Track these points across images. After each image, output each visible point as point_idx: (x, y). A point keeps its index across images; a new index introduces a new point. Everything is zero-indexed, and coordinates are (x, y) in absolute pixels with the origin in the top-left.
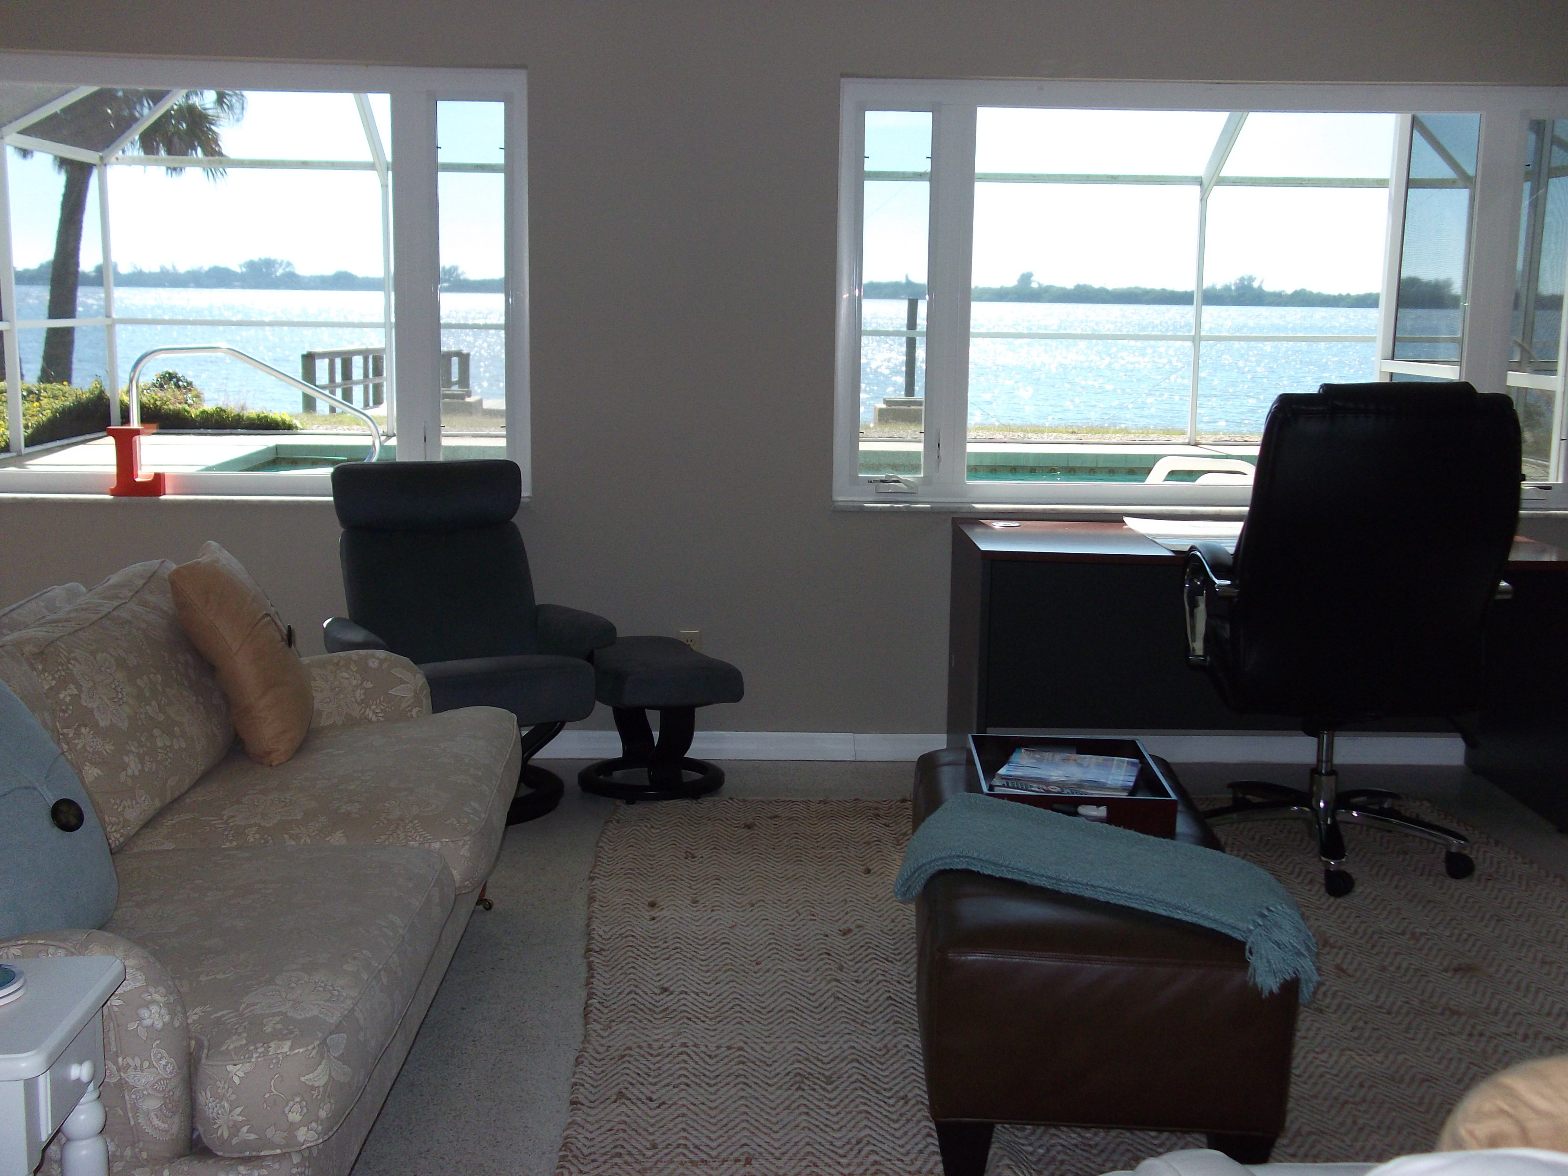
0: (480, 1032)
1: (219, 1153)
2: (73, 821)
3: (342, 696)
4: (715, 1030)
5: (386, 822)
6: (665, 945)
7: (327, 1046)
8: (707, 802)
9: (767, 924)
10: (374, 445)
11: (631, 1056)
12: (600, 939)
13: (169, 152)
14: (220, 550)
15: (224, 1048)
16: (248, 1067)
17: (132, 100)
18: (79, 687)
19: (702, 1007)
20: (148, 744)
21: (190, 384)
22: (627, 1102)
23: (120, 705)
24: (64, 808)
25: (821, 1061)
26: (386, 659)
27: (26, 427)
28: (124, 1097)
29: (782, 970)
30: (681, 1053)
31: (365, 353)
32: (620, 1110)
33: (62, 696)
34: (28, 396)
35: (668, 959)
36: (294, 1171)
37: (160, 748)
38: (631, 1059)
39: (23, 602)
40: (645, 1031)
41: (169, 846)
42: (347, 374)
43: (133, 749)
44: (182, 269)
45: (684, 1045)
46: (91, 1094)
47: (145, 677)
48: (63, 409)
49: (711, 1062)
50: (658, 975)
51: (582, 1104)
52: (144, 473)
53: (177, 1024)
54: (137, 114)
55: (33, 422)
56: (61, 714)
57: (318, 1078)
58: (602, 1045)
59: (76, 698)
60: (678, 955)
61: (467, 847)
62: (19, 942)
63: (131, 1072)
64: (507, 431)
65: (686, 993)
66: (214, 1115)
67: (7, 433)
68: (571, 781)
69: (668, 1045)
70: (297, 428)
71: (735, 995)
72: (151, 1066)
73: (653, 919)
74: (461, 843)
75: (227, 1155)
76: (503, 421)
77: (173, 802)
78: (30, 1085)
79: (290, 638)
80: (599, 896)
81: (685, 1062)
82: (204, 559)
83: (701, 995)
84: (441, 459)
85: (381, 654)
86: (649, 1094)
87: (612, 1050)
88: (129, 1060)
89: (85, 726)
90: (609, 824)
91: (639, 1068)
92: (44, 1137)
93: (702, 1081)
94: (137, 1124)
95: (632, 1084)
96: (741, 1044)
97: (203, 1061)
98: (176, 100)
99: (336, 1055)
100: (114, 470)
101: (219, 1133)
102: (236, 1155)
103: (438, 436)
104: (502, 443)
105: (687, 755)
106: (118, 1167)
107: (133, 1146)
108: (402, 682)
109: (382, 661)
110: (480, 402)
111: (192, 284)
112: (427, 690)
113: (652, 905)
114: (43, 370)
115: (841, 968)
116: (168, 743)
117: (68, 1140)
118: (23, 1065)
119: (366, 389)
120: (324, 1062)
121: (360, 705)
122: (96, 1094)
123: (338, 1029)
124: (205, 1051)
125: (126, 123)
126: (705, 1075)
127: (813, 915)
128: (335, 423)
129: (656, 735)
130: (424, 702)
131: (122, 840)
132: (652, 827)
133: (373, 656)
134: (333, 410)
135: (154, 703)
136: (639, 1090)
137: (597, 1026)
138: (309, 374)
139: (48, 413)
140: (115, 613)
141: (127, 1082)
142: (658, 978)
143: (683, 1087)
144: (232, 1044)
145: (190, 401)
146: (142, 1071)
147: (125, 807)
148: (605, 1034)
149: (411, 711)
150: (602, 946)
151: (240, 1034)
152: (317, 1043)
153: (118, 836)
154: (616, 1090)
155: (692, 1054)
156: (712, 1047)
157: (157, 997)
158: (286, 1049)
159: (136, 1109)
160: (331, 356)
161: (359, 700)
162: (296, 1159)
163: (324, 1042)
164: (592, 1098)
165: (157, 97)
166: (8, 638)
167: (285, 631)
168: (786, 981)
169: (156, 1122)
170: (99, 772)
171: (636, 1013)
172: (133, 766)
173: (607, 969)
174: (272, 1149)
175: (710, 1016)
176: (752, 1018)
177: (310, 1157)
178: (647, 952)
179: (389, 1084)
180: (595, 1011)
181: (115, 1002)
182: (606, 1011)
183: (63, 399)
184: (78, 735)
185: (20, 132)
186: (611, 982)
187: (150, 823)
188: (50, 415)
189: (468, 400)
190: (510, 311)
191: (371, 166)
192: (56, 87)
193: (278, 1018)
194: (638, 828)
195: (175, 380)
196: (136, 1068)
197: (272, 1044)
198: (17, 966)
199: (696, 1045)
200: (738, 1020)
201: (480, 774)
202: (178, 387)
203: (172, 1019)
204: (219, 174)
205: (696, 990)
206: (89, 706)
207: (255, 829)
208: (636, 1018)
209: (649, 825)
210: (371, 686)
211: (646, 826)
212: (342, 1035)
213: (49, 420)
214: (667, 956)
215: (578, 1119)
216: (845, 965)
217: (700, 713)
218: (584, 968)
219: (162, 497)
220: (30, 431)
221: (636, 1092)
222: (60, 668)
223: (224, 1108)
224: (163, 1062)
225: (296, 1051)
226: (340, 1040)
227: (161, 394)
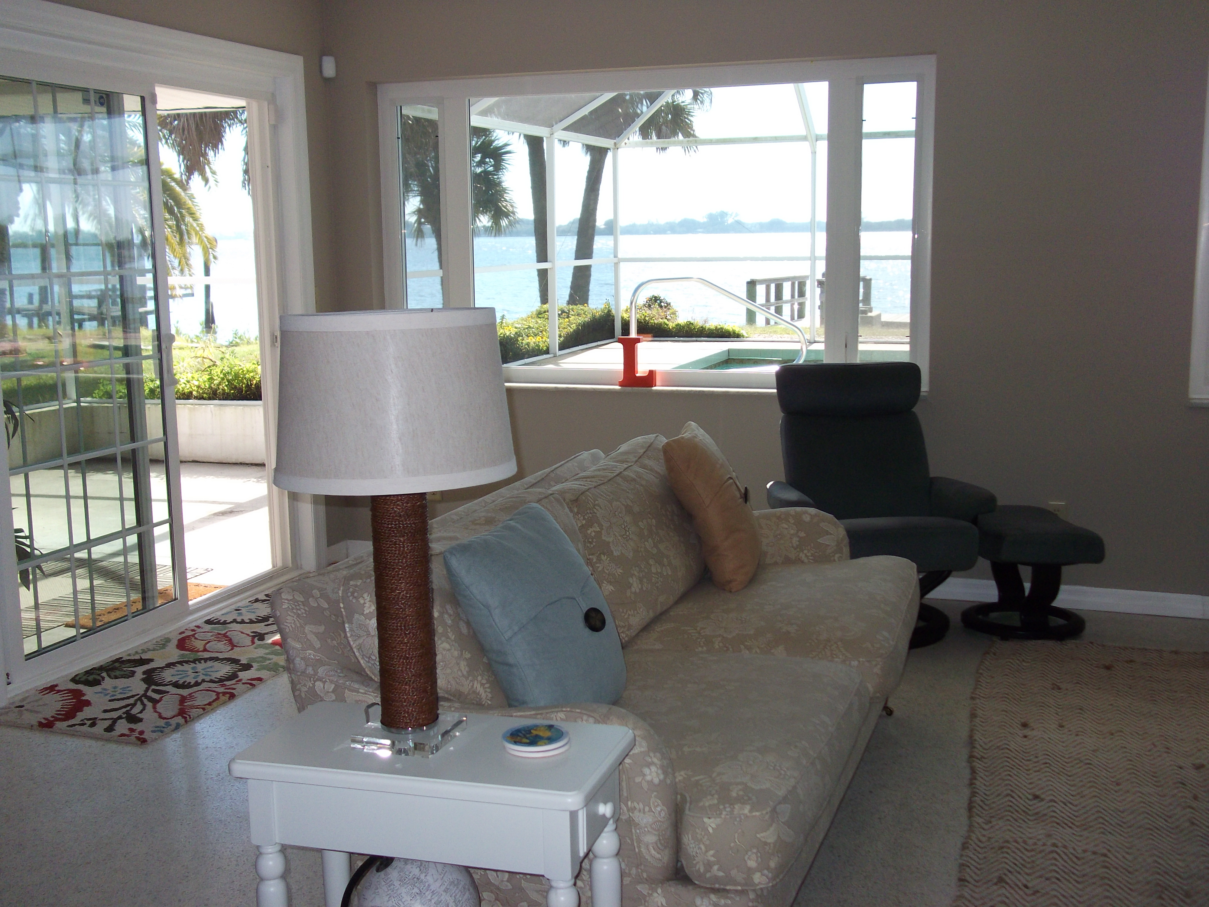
0: (884, 812)
1: (696, 882)
2: (598, 624)
3: (782, 542)
4: (1081, 836)
5: (816, 641)
6: (1036, 760)
7: (776, 812)
8: (1070, 644)
9: (1126, 752)
10: (802, 349)
11: (1009, 848)
12: (981, 749)
13: (659, 137)
14: (698, 429)
15: (701, 804)
16: (718, 821)
17: (636, 100)
18: (601, 526)
19: (1069, 814)
20: (646, 570)
21: (669, 304)
22: (1007, 887)
23: (627, 541)
24: (593, 614)
25: (1180, 877)
26: (816, 515)
27: (560, 336)
28: (631, 831)
29: (1141, 793)
30: (1052, 852)
31: (792, 279)
32: (1000, 892)
33: (589, 532)
34: (562, 314)
35: (1038, 771)
36: (751, 904)
37: (654, 574)
38: (1009, 851)
39: (563, 462)
40: (1021, 830)
41: (658, 646)
42: (779, 296)
43: (636, 573)
44: (662, 221)
45: (1054, 845)
46: (611, 826)
47: (644, 521)
48: (584, 324)
49: (1079, 863)
50: (1031, 783)
51: (968, 882)
52: (642, 369)
53: (668, 782)
54: (639, 111)
55: (564, 332)
56: (589, 545)
57: (769, 836)
58: (984, 836)
59: (599, 534)
60: (1047, 769)
61: (879, 666)
62: (564, 709)
63: (636, 813)
64: (911, 339)
65: (1055, 802)
66: (694, 854)
67: (548, 340)
68: (955, 618)
69: (1040, 843)
70: (743, 336)
71: (1098, 809)
72: (650, 810)
73: (1025, 737)
74: (874, 663)
75: (702, 885)
76: (907, 332)
77: (662, 614)
78: (573, 815)
79: (746, 496)
80: (979, 712)
81: (1055, 859)
82: (687, 435)
83: (1069, 805)
84: (858, 361)
85: (812, 511)
86: (1025, 882)
87: (993, 840)
88: (636, 804)
89: (604, 554)
90: (988, 655)
91: (1016, 860)
92: (582, 854)
93: (1071, 877)
94: (640, 851)
95: (1010, 872)
96: (1105, 851)
97: (687, 812)
98: (666, 98)
99: (783, 821)
100: (621, 367)
101: (697, 868)
102: (708, 886)
103: (856, 342)
104: (907, 348)
105: (1055, 604)
106: (627, 880)
107: (637, 867)
108: (828, 533)
109: (812, 517)
110: (879, 316)
111: (669, 232)
112: (846, 541)
113: (1025, 725)
114: (571, 296)
115: (1195, 798)
116: (659, 571)
117: (595, 857)
118: (570, 800)
119: (792, 305)
120: (774, 825)
121: (795, 549)
122: (614, 827)
123: (785, 800)
124: (688, 804)
125: (630, 118)
126: (1073, 873)
127: (1168, 748)
128: (771, 332)
129: (1027, 586)
130: (844, 549)
131: (626, 639)
132: (1023, 661)
133: (806, 513)
134: (768, 322)
135: (650, 540)
136: (1016, 877)
137: (980, 820)
138: (751, 295)
139: (574, 326)
140: (626, 473)
141: (633, 820)
142: (1031, 786)
143: (1054, 880)
144: (707, 802)
145: (668, 317)
146: (644, 813)
147: (629, 615)
148: (986, 827)
149: (834, 556)
150: (982, 754)
151: (713, 795)
152: (769, 809)
153: (624, 636)
154: (996, 874)
155: (1061, 853)
156: (1079, 850)
157: (655, 760)
158: (746, 811)
159: (639, 841)
160: (767, 283)
161: (795, 545)
162: (752, 896)
163: (774, 810)
164: (977, 878)
165: (652, 98)
166: (554, 488)
167: (743, 491)
168: (1144, 803)
169: (653, 852)
170: (613, 588)
171: (1012, 813)
172: (636, 586)
173: (987, 774)
174: (735, 885)
175: (1077, 824)
176: (1114, 830)
177: (760, 896)
178: (1021, 764)
179: (817, 846)
180: (977, 806)
181: (627, 761)
182: (986, 808)
183: (584, 316)
184: (599, 560)
185: (564, 129)
186: (990, 785)
187: (646, 628)
188: (575, 328)
189: (869, 314)
190: (916, 246)
191: (804, 138)
192: (588, 95)
193: (740, 787)
194: (1011, 661)
195: (658, 301)
196: (640, 811)
197: (736, 806)
198: (564, 726)
199: (1065, 847)
200: (1102, 830)
201: (889, 609)
202: (661, 307)
203: (665, 778)
204: (692, 150)
205: (1064, 801)
206: (607, 540)
207: (720, 639)
208: (1012, 817)
209: (1021, 660)
210: (805, 535)
211: (1018, 660)
212: (787, 805)
213: (574, 330)
214: (1037, 769)
215: (966, 894)
216: (1200, 796)
217: (1066, 571)
218: (968, 771)
219: (654, 388)
220: (562, 339)
221: (1013, 878)
222: (588, 511)
223: (701, 849)
224: (659, 809)
225: (754, 814)
226: (786, 809)
227: (649, 312)
